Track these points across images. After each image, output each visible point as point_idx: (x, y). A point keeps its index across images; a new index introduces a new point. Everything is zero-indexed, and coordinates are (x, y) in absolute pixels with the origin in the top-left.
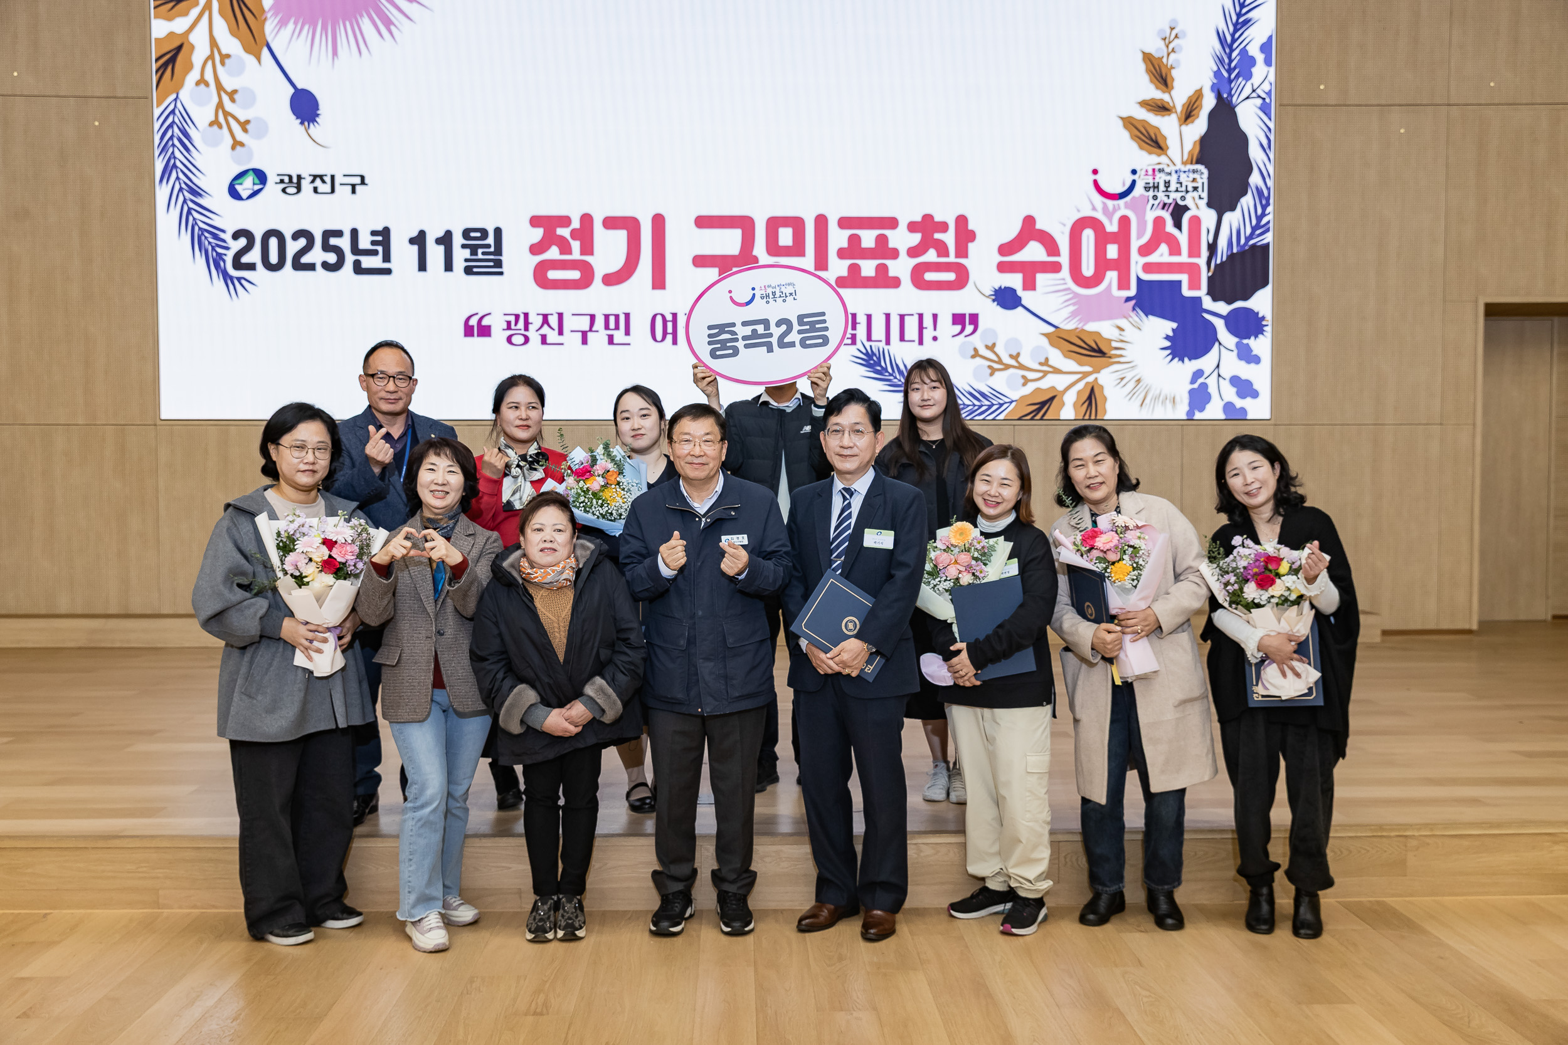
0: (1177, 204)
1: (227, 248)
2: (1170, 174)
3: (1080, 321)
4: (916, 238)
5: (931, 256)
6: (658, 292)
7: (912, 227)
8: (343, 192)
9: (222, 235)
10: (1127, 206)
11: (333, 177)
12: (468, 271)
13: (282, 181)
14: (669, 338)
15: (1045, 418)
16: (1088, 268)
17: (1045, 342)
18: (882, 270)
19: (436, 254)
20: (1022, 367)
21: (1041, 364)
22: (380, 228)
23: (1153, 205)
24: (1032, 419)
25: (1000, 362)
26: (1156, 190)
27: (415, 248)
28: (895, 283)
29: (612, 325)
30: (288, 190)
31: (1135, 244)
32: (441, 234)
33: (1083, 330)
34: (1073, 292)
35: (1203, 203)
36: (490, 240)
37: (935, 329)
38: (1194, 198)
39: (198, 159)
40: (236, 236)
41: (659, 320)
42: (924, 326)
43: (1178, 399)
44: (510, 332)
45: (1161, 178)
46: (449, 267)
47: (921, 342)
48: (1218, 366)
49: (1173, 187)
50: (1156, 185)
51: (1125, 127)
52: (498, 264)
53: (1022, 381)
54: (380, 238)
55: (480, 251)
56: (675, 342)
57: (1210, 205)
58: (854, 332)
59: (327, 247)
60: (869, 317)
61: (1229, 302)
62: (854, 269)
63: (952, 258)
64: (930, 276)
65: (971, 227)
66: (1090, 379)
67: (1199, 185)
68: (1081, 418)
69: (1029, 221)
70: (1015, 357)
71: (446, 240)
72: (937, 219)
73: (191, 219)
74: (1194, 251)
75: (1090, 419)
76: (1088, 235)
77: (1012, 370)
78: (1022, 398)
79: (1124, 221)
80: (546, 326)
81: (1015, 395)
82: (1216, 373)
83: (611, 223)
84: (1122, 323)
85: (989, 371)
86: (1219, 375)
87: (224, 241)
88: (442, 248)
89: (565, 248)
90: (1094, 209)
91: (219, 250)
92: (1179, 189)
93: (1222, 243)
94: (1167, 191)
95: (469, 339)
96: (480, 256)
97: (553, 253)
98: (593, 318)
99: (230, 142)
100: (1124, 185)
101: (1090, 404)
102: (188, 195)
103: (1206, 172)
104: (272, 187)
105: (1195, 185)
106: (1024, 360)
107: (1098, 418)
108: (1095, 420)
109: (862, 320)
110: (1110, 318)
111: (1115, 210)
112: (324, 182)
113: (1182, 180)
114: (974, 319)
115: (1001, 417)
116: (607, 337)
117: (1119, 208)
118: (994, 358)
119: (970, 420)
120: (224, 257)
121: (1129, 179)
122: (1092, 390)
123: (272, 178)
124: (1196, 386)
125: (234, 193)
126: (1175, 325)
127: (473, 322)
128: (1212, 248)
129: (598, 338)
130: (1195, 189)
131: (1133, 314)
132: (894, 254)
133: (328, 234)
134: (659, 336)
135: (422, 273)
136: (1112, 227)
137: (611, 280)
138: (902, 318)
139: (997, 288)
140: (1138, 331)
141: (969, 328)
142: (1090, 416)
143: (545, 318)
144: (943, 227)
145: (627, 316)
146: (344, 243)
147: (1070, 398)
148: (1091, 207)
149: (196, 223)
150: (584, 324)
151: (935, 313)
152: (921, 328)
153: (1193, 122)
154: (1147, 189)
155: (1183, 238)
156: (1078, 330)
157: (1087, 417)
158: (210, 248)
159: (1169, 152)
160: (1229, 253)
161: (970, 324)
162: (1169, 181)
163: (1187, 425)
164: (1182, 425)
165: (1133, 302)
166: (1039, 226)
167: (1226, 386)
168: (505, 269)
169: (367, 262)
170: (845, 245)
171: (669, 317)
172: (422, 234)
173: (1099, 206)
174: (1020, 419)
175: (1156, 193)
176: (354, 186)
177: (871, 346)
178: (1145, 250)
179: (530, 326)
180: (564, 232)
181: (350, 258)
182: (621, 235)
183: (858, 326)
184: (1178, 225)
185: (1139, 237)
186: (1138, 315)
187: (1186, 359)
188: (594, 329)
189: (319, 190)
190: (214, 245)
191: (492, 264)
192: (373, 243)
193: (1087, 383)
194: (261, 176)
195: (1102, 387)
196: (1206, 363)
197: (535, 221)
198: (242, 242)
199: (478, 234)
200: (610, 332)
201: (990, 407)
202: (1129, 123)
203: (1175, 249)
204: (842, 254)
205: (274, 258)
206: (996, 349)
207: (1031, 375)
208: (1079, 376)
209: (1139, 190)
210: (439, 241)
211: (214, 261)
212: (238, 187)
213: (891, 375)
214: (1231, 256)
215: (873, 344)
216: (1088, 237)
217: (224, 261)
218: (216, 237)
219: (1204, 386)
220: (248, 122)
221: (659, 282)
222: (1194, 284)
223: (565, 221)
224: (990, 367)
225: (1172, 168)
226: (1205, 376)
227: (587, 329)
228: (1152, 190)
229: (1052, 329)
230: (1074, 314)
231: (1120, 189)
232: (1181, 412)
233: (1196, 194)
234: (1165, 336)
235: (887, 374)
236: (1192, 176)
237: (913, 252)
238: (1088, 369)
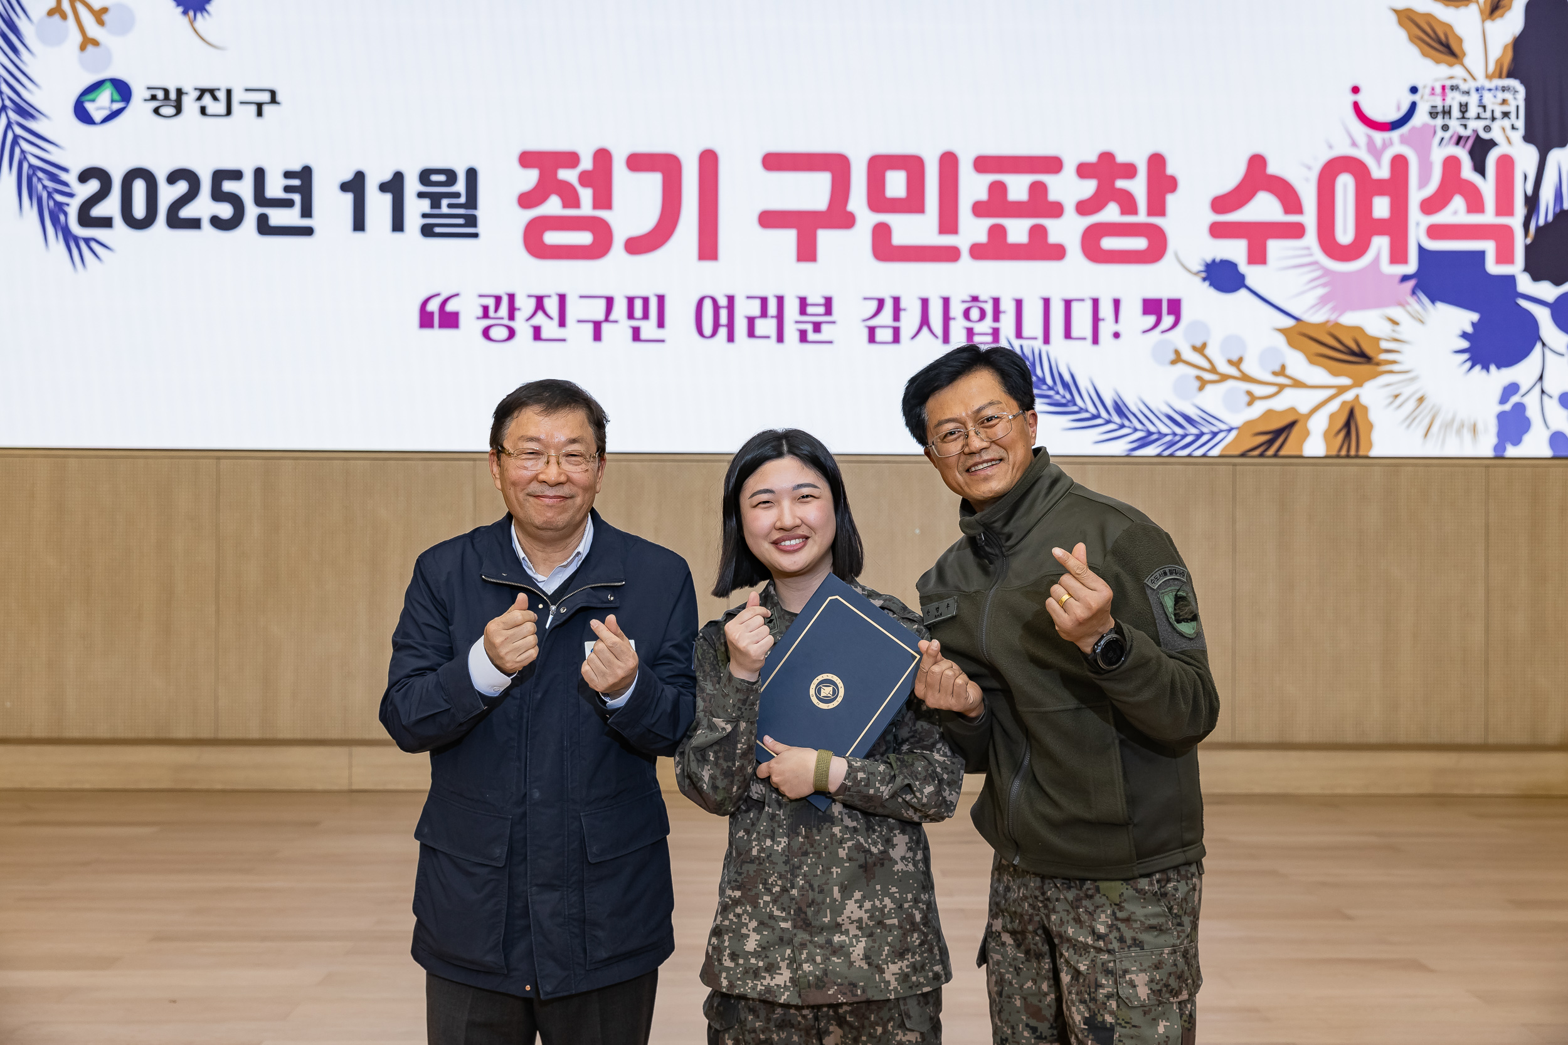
0: (1478, 138)
1: (71, 195)
2: (1468, 93)
3: (1334, 309)
4: (1088, 188)
5: (1111, 213)
6: (708, 265)
7: (1084, 171)
8: (244, 114)
9: (64, 176)
10: (1404, 140)
11: (229, 92)
12: (427, 231)
13: (154, 98)
14: (723, 332)
15: (1282, 453)
16: (1345, 233)
17: (1281, 341)
18: (1040, 233)
19: (378, 205)
20: (1246, 378)
21: (1275, 374)
22: (296, 167)
23: (1442, 139)
24: (1261, 455)
25: (1213, 370)
26: (1447, 116)
27: (349, 198)
28: (1058, 253)
29: (638, 311)
30: (163, 111)
31: (1416, 195)
32: (387, 176)
33: (1337, 325)
34: (1323, 268)
35: (1517, 136)
36: (460, 186)
37: (1117, 321)
38: (1504, 129)
39: (30, 63)
40: (85, 176)
41: (708, 306)
42: (1101, 315)
43: (1480, 427)
44: (486, 323)
45: (1454, 100)
46: (398, 225)
47: (1095, 341)
48: (1541, 378)
49: (1473, 111)
50: (1447, 109)
51: (1401, 23)
52: (472, 221)
53: (1246, 399)
54: (296, 182)
55: (445, 202)
56: (731, 338)
57: (1528, 138)
58: (996, 325)
59: (218, 195)
60: (1019, 303)
61: (1558, 283)
62: (998, 232)
63: (1142, 217)
64: (1109, 243)
65: (1170, 170)
66: (1349, 396)
67: (1513, 109)
68: (1334, 453)
69: (1257, 163)
70: (1237, 363)
71: (394, 186)
72: (1121, 158)
73: (17, 151)
74: (1504, 206)
75: (1348, 456)
76: (1345, 184)
77: (1231, 383)
78: (1248, 424)
79: (1399, 164)
80: (540, 314)
81: (1237, 418)
82: (1537, 389)
83: (637, 162)
84: (1396, 312)
85: (1197, 384)
86: (1543, 392)
87: (66, 184)
88: (388, 198)
89: (570, 198)
90: (1354, 144)
91: (59, 198)
92: (1483, 115)
93: (1547, 196)
94: (1463, 118)
95: (427, 332)
96: (445, 209)
97: (553, 206)
98: (610, 301)
99: (78, 38)
100: (1399, 108)
101: (1348, 434)
102: (13, 116)
103: (1521, 90)
104: (140, 107)
105: (1505, 109)
106: (1249, 367)
107: (1361, 453)
108: (1357, 457)
109: (1008, 307)
110: (1379, 304)
111: (1386, 145)
112: (215, 98)
113: (1486, 101)
114: (1175, 307)
115: (1215, 452)
116: (630, 333)
117: (1391, 143)
118: (1204, 363)
119: (1171, 455)
120: (66, 208)
121: (1407, 100)
122: (1351, 413)
123: (139, 93)
124: (1507, 407)
125: (82, 115)
126: (1475, 317)
127: (433, 306)
128: (1532, 203)
129: (618, 331)
130: (1506, 115)
131: (1412, 300)
132: (1056, 210)
133: (219, 176)
134: (708, 328)
135: (359, 234)
136: (1381, 171)
137: (637, 246)
138: (1068, 304)
139: (1209, 260)
140: (1418, 325)
141: (1167, 320)
142: (1349, 450)
143: (540, 302)
144: (1129, 171)
145: (661, 299)
146: (244, 189)
147: (1318, 425)
148: (1348, 141)
149: (25, 158)
150: (597, 310)
151: (1117, 296)
152: (1096, 320)
153: (1502, 16)
154: (1433, 115)
155: (1487, 187)
156: (1330, 324)
157: (1343, 453)
158: (45, 195)
159: (1467, 61)
160: (1558, 210)
161: (1169, 313)
162: (1466, 105)
163: (1495, 466)
164: (1487, 466)
165: (1411, 284)
166: (1272, 169)
167: (1553, 407)
168: (481, 228)
169: (278, 217)
170: (983, 196)
171: (723, 302)
172: (360, 176)
173: (1362, 141)
174: (1243, 455)
175: (1447, 121)
176: (260, 106)
177: (1021, 347)
178: (1430, 206)
179: (517, 314)
180: (568, 175)
181: (252, 212)
182: (653, 182)
183: (1002, 317)
184: (1480, 168)
185: (1423, 183)
186: (1419, 301)
187: (1493, 368)
188: (612, 317)
189: (209, 111)
190: (50, 190)
191: (461, 221)
192: (287, 189)
193: (1344, 403)
194: (123, 90)
195: (1365, 409)
196: (1524, 372)
197: (527, 159)
198: (94, 186)
199: (442, 178)
200: (635, 323)
201: (1198, 437)
202: (1407, 18)
203: (1475, 204)
204: (979, 210)
205: (139, 210)
206: (1208, 351)
207: (1259, 390)
208: (1331, 392)
209: (1421, 117)
210: (384, 187)
211: (51, 213)
212: (89, 106)
213: (1050, 388)
214: (1562, 216)
215: (1024, 343)
216: (1345, 186)
217: (66, 214)
218: (54, 178)
219: (1520, 408)
220: (105, 10)
221: (708, 249)
222: (1504, 256)
223: (571, 159)
224: (1198, 378)
225: (1471, 85)
226: (1523, 390)
227: (601, 316)
228: (1440, 117)
229: (1290, 322)
230: (1323, 300)
231: (1393, 116)
232: (1485, 447)
233: (1506, 123)
234: (1460, 333)
235: (1045, 387)
236: (1501, 96)
237: (1084, 208)
238: (1345, 381)
